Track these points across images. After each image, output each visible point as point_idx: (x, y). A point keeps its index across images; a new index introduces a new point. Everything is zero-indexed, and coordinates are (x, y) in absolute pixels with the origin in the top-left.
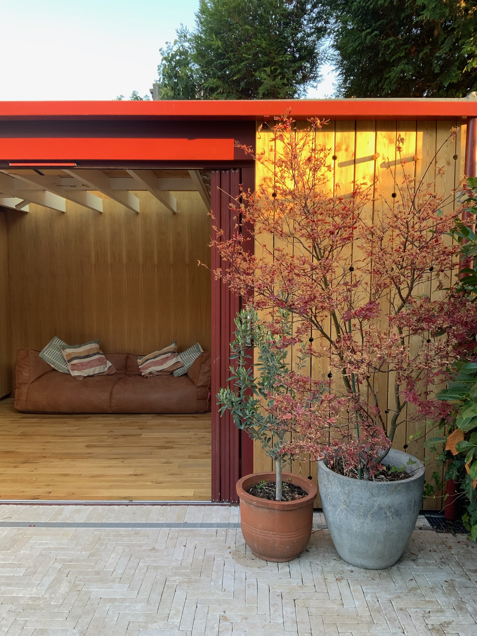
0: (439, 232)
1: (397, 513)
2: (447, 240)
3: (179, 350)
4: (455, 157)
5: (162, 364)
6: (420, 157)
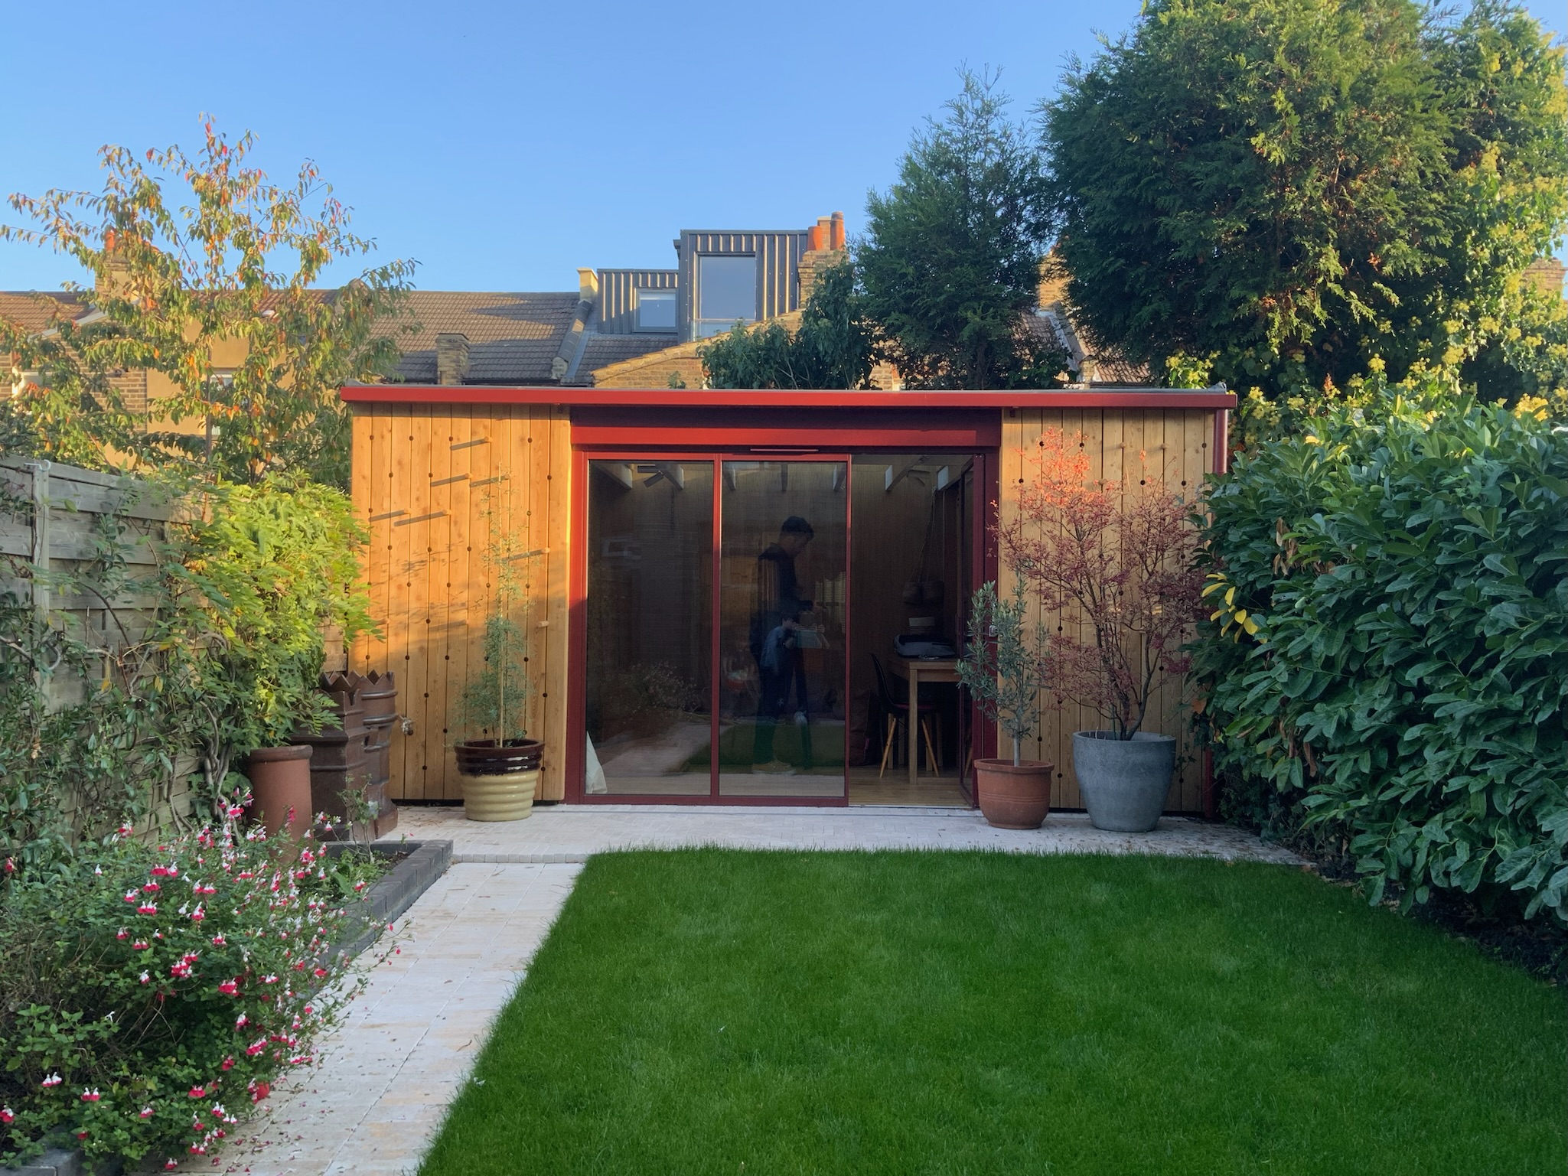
1: (1150, 771)
4: (1204, 445)
6: (1168, 445)
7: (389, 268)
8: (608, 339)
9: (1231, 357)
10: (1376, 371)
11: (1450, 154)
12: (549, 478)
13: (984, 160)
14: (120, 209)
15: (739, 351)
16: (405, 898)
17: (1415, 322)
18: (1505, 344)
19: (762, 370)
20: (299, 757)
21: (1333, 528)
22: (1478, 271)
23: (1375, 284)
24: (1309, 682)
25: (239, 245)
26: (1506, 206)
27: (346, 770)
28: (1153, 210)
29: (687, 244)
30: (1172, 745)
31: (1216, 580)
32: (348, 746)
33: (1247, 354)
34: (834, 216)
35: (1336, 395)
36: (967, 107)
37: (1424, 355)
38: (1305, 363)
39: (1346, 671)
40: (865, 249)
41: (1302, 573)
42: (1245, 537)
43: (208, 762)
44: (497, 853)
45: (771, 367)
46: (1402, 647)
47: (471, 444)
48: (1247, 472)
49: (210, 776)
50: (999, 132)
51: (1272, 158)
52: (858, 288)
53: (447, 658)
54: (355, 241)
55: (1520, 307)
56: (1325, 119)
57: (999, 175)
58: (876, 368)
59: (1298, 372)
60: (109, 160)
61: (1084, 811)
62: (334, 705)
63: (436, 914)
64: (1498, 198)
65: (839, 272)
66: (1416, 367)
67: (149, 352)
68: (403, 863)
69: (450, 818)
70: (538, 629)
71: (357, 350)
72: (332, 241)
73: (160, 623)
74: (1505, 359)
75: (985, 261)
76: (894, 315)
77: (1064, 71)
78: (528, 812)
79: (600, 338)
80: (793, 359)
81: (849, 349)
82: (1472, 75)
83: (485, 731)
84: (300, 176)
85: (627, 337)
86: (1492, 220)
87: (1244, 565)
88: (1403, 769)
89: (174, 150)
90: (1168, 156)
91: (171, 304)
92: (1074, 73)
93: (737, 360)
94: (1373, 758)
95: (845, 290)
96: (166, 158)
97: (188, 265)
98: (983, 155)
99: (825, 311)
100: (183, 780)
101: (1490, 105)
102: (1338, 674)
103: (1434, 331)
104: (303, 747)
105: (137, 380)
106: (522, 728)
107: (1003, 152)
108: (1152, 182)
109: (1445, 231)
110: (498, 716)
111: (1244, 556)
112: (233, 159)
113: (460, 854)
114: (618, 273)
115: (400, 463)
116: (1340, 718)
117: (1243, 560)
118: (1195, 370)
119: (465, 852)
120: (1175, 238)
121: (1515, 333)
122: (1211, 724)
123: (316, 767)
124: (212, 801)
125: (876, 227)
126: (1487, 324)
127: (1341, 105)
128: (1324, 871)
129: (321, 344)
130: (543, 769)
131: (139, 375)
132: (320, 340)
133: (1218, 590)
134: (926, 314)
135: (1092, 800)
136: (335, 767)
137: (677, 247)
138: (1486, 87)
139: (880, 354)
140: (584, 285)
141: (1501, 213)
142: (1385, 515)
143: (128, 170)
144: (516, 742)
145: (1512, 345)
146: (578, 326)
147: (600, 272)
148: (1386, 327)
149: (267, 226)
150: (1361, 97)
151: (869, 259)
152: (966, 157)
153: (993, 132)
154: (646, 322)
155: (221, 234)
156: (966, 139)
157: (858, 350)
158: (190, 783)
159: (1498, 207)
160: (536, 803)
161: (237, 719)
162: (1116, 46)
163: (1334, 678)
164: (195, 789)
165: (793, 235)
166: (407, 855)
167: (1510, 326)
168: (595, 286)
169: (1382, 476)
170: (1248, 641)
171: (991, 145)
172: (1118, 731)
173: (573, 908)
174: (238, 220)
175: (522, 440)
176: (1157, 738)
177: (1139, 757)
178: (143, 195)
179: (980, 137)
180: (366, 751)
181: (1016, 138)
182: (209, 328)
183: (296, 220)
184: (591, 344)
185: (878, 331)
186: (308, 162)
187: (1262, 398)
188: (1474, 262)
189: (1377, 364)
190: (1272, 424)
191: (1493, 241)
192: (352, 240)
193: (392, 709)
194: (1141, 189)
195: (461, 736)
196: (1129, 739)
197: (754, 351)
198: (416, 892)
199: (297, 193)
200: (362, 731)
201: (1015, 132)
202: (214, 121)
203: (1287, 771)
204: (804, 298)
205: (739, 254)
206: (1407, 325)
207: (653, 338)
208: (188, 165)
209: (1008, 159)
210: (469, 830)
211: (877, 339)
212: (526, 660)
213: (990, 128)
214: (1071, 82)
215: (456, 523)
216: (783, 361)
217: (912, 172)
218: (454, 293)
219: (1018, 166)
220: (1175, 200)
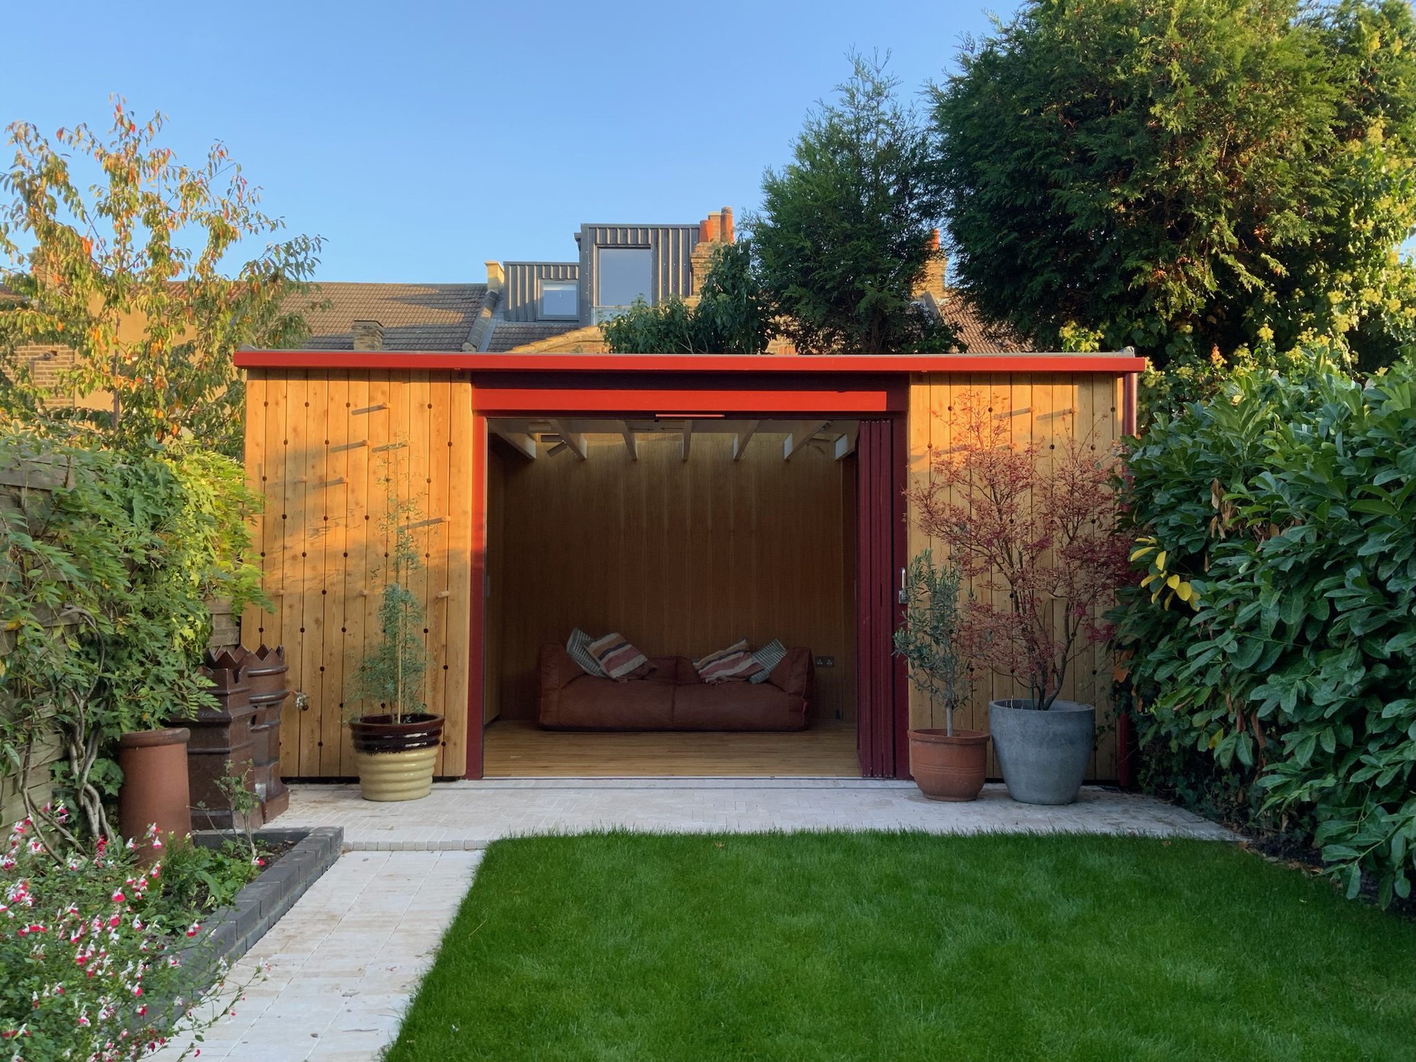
0: (1096, 482)
1: (1071, 742)
2: (1105, 489)
3: (751, 650)
4: (1113, 409)
5: (732, 667)
6: (1077, 409)
7: (293, 243)
8: (514, 326)
9: (1119, 329)
10: (1265, 339)
11: (1338, 127)
12: (450, 444)
13: (876, 140)
14: (27, 186)
15: (639, 326)
16: (286, 899)
17: (1298, 294)
18: (1386, 315)
19: (662, 343)
20: (177, 741)
21: (1283, 487)
22: (1361, 243)
23: (1263, 255)
24: (1260, 652)
25: (147, 222)
26: (1390, 179)
27: (229, 752)
28: (1044, 183)
29: (589, 237)
30: (1092, 714)
31: (1145, 545)
32: (232, 727)
33: (1136, 325)
34: (724, 211)
35: (1223, 365)
36: (858, 90)
37: (1310, 324)
38: (1192, 334)
39: (1301, 639)
40: (762, 225)
41: (1243, 535)
42: (1173, 500)
43: (73, 748)
44: (391, 840)
45: (671, 341)
46: (1371, 616)
47: (369, 410)
48: (1168, 434)
49: (75, 764)
50: (890, 114)
51: (1170, 127)
52: (756, 263)
53: (344, 630)
54: (263, 220)
55: (1399, 279)
56: (1217, 90)
57: (890, 155)
58: (772, 342)
59: (1185, 342)
60: (16, 137)
61: (1001, 781)
62: (212, 684)
63: (318, 917)
64: (1384, 170)
65: (736, 248)
66: (1304, 337)
67: (52, 324)
68: (287, 857)
69: (346, 797)
70: (439, 600)
71: (267, 326)
72: (241, 220)
73: (9, 598)
74: (1385, 330)
75: (880, 235)
76: (792, 287)
77: (959, 51)
78: (426, 791)
79: (507, 325)
80: (692, 333)
81: (747, 322)
82: (1355, 52)
83: (383, 706)
84: (209, 156)
85: (532, 324)
86: (1377, 193)
87: (1171, 529)
88: (1372, 747)
89: (82, 129)
90: (1060, 130)
91: (73, 277)
92: (968, 53)
93: (638, 334)
94: (1337, 734)
95: (742, 266)
96: (75, 138)
97: (96, 241)
98: (874, 136)
99: (723, 287)
100: (45, 771)
101: (1370, 81)
102: (1289, 643)
103: (1317, 303)
104: (178, 731)
105: (65, 363)
106: (422, 703)
107: (895, 132)
108: (1045, 156)
109: (1331, 201)
110: (396, 690)
111: (1174, 519)
112: (143, 139)
113: (351, 842)
114: (523, 265)
115: (295, 430)
116: (1299, 692)
117: (1171, 523)
118: (1087, 341)
119: (358, 839)
120: (1071, 209)
121: (1394, 304)
122: (1133, 693)
123: (192, 750)
124: (77, 791)
125: (771, 205)
126: (1370, 296)
127: (1233, 76)
128: (1262, 848)
129: (221, 315)
130: (444, 744)
131: (68, 359)
132: (219, 311)
133: (1146, 555)
134: (822, 288)
135: (1011, 771)
136: (218, 749)
137: (578, 240)
138: (1366, 65)
139: (776, 329)
140: (492, 276)
141: (1385, 185)
142: (1345, 472)
143: (34, 145)
144: (416, 717)
145: (1393, 316)
146: (486, 313)
147: (506, 265)
148: (1269, 297)
149: (176, 205)
150: (1252, 73)
151: (765, 237)
152: (858, 138)
153: (883, 114)
154: (549, 311)
155: (130, 210)
156: (858, 119)
157: (756, 324)
158: (53, 772)
159: (1383, 180)
160: (436, 779)
161: (107, 700)
162: (1009, 26)
163: (1285, 648)
164: (59, 777)
165: (686, 229)
166: (293, 845)
167: (1389, 298)
168: (502, 279)
169: (1332, 432)
170: (1184, 609)
171: (882, 126)
172: (1037, 700)
173: (468, 911)
174: (146, 197)
175: (422, 406)
176: (1075, 707)
177: (1058, 728)
178: (50, 171)
179: (871, 118)
180: (252, 731)
181: (907, 119)
182: (113, 300)
183: (205, 199)
184: (498, 331)
185: (774, 306)
186: (218, 143)
187: (1151, 368)
188: (1358, 233)
189: (1266, 333)
190: (1163, 393)
191: (1378, 213)
192: (259, 218)
193: (283, 684)
194: (1034, 162)
195: (357, 712)
196: (1046, 709)
197: (654, 326)
198: (299, 888)
199: (207, 172)
200: (248, 710)
201: (905, 114)
202: (124, 101)
203: (1231, 747)
204: (697, 288)
205: (636, 246)
206: (1290, 297)
207: (556, 325)
208: (97, 144)
209: (899, 139)
210: (364, 813)
211: (773, 315)
212: (426, 631)
213: (881, 109)
214: (966, 61)
215: (353, 491)
216: (683, 336)
217: (806, 152)
218: (370, 285)
219: (910, 146)
220: (1068, 173)
